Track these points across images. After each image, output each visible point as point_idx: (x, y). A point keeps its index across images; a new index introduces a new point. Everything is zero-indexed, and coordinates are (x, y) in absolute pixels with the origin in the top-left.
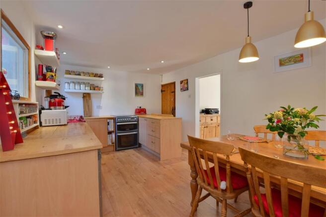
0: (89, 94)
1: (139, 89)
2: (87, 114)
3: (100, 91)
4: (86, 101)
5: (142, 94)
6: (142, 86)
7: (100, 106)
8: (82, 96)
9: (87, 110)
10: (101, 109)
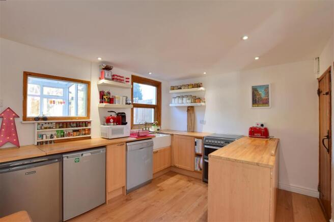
0: (192, 107)
1: (260, 95)
2: (190, 129)
3: (203, 104)
4: (189, 114)
5: (266, 102)
6: (266, 88)
7: (203, 121)
8: (187, 110)
9: (190, 125)
10: (205, 124)
